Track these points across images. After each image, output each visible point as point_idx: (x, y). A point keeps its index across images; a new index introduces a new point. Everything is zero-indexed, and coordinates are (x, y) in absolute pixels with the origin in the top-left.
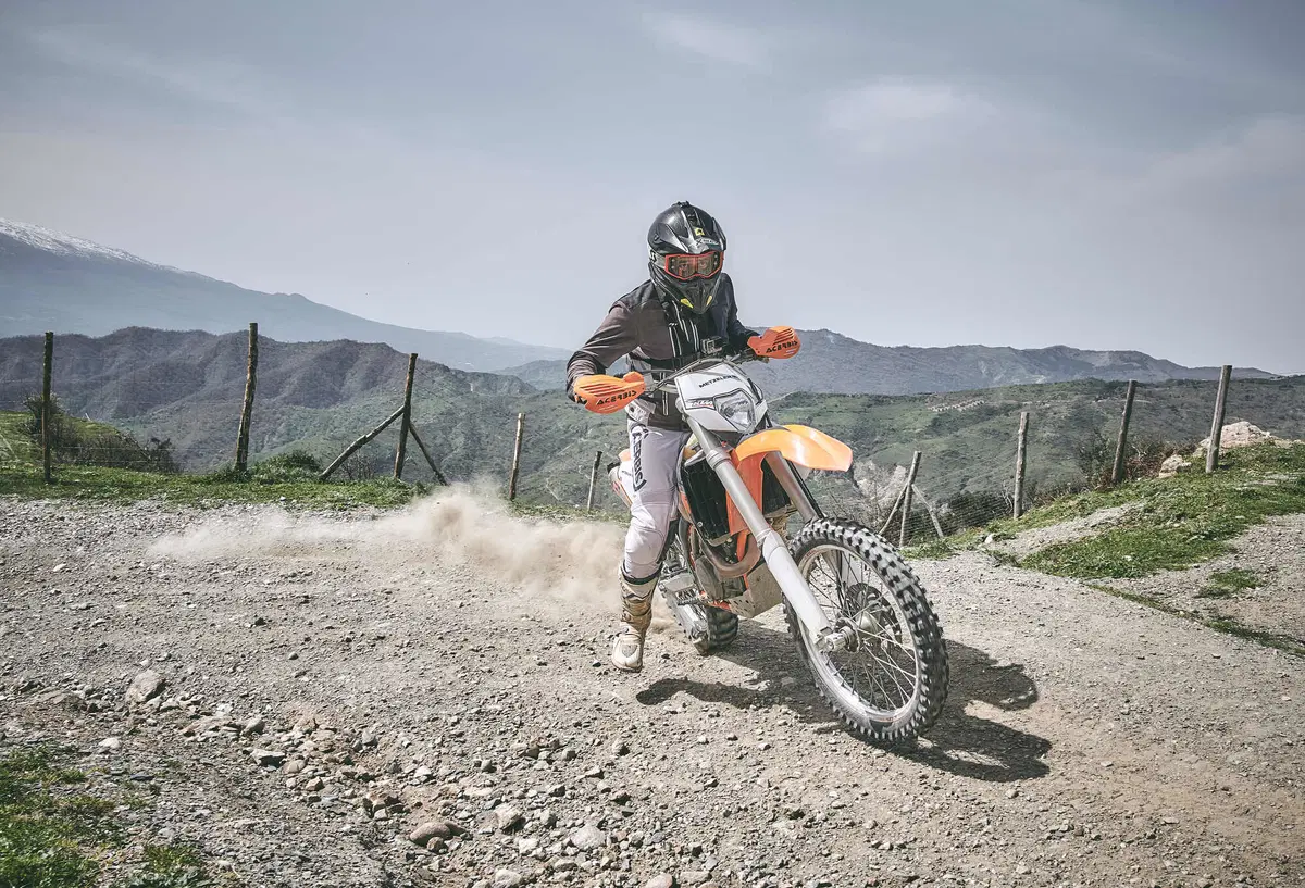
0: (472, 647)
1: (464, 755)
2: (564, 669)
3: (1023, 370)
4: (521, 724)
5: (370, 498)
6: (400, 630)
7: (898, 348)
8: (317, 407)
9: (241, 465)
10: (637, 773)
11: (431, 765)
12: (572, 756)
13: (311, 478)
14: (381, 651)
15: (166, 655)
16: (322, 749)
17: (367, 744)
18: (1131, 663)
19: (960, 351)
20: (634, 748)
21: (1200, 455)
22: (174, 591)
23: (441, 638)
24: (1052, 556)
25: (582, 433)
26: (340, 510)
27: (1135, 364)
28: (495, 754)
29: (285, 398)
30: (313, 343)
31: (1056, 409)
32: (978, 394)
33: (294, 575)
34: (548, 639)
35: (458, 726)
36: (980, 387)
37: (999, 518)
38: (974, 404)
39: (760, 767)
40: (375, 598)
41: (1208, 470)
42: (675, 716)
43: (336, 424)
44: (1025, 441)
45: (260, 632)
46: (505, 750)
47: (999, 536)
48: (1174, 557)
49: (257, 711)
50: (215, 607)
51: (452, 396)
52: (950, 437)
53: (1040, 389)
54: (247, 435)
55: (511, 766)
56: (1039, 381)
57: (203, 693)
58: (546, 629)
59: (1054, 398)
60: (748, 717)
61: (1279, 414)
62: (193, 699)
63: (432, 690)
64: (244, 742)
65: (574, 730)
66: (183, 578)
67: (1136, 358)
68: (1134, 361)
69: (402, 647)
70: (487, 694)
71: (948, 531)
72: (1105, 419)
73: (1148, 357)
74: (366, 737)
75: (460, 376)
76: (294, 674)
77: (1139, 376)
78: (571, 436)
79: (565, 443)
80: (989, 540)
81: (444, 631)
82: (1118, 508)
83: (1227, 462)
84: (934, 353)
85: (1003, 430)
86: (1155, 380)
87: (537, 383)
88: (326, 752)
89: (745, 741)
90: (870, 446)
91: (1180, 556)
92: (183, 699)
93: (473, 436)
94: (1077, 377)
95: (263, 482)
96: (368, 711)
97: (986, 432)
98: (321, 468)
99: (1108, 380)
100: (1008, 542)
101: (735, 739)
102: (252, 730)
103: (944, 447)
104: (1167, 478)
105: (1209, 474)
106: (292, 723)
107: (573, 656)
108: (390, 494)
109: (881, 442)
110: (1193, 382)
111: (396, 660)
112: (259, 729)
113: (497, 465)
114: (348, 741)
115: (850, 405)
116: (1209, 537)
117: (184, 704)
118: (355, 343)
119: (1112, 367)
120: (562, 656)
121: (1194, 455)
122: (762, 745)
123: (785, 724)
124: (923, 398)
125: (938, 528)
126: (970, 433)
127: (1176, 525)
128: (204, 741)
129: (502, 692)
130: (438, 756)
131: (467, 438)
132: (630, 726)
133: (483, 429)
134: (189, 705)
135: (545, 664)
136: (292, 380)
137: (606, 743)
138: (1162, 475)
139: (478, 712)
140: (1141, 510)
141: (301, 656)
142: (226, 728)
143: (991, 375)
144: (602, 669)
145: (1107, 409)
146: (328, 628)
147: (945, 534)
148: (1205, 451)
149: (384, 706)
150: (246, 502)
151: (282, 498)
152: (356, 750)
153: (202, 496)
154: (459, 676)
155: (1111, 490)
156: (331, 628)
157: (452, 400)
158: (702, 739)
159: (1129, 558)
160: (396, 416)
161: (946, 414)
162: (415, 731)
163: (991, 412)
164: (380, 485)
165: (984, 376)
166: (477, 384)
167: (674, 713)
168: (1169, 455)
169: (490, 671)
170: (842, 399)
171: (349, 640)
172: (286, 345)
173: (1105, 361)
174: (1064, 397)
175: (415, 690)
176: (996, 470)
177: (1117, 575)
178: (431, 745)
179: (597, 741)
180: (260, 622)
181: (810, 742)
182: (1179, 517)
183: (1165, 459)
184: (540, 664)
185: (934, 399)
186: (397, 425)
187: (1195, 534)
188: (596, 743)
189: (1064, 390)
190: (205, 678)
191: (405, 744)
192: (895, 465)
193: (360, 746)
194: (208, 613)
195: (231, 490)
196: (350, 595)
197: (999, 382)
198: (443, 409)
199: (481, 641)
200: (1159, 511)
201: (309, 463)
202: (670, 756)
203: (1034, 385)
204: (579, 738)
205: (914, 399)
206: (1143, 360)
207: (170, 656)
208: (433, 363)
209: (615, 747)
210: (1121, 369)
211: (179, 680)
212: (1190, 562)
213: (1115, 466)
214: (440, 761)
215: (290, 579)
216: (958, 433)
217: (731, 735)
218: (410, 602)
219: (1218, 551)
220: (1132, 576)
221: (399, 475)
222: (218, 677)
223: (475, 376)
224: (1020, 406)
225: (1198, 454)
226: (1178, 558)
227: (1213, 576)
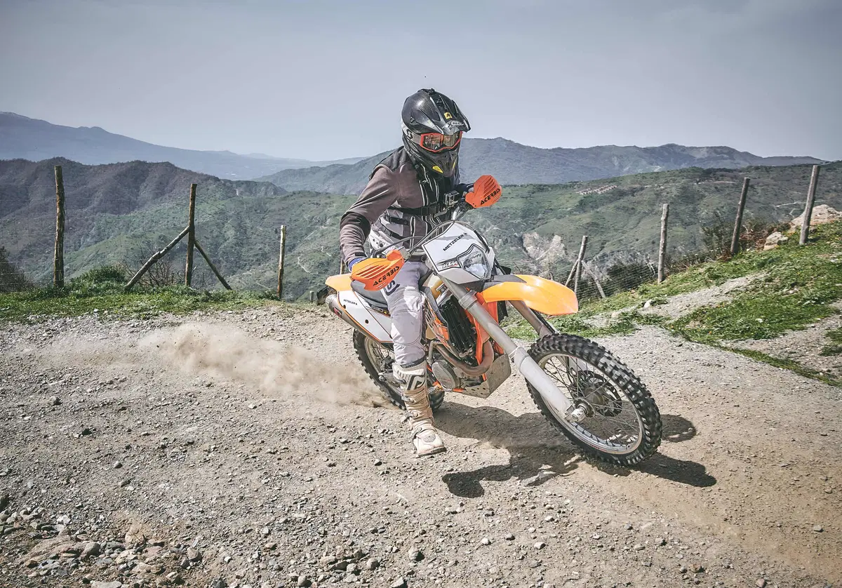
0: (269, 450)
1: (280, 569)
2: (351, 469)
3: (644, 162)
4: (325, 533)
5: (168, 306)
6: (206, 434)
7: (554, 150)
8: (119, 213)
9: (60, 283)
10: (437, 582)
11: (252, 581)
12: (375, 565)
13: (118, 289)
14: (193, 457)
15: (7, 470)
16: (154, 571)
17: (193, 560)
18: (818, 441)
19: (599, 149)
20: (428, 553)
21: (794, 231)
22: (11, 404)
23: (242, 441)
24: (699, 318)
25: (323, 222)
26: (145, 319)
27: (725, 156)
28: (308, 567)
29: (94, 208)
30: (112, 164)
31: (668, 190)
32: (613, 181)
33: (111, 383)
34: (332, 437)
35: (270, 537)
36: (614, 176)
37: (645, 282)
38: (609, 188)
39: (542, 568)
40: (181, 401)
41: (801, 243)
42: (456, 516)
43: (135, 226)
44: (666, 226)
45: (87, 442)
46: (316, 563)
47: (655, 302)
48: (795, 319)
49: (92, 520)
50: (46, 418)
51: (223, 199)
52: (592, 212)
53: (657, 176)
54: (62, 258)
55: (324, 579)
56: (656, 170)
57: (43, 506)
58: (329, 427)
59: (667, 182)
60: (519, 515)
61: (826, 189)
62: (34, 513)
63: (242, 498)
64: (83, 569)
65: (372, 537)
66: (18, 390)
67: (726, 151)
68: (725, 154)
69: (209, 452)
70: (289, 501)
71: (608, 294)
72: (703, 196)
73: (734, 150)
74: (191, 554)
75: (228, 184)
76: (120, 484)
77: (727, 164)
78: (316, 224)
79: (310, 230)
80: (647, 305)
81: (243, 433)
82: (744, 278)
83: (814, 237)
84: (582, 152)
85: (631, 206)
86: (739, 167)
87: (287, 186)
88: (158, 574)
89: (521, 540)
90: (535, 222)
91: (799, 318)
92: (27, 513)
93: (241, 228)
94: (684, 166)
95: (78, 296)
96: (188, 522)
97: (619, 208)
98: (126, 278)
99: (705, 168)
100: (662, 306)
101: (513, 538)
102: (89, 554)
103: (589, 220)
104: (771, 250)
105: (802, 246)
106: (123, 531)
107: (357, 453)
108: (186, 302)
109: (543, 219)
110: (766, 168)
111: (207, 466)
112: (96, 552)
113: (260, 249)
114: (176, 559)
115: (520, 192)
116: (818, 302)
117: (27, 517)
118: (144, 163)
119: (709, 159)
120: (347, 455)
121: (789, 232)
122: (538, 545)
123: (552, 520)
124: (573, 185)
125: (602, 292)
126: (607, 209)
127: (791, 292)
128: (47, 574)
129: (303, 498)
130: (258, 572)
131: (237, 231)
132: (420, 530)
133: (248, 223)
134: (31, 519)
135: (334, 465)
136: (97, 194)
137: (403, 549)
138: (767, 247)
139: (286, 522)
140: (763, 280)
141: (125, 465)
142: (64, 555)
143: (621, 167)
144: (383, 468)
145: (704, 188)
146: (145, 435)
147: (606, 296)
148: (798, 228)
149: (203, 517)
150: (65, 316)
151: (96, 310)
152: (184, 567)
153: (28, 313)
154: (264, 481)
155: (730, 260)
156: (147, 434)
157: (223, 202)
158: (485, 541)
159: (761, 320)
160: (183, 235)
161: (590, 196)
162: (233, 544)
163: (622, 194)
164: (175, 294)
165: (617, 168)
166: (242, 190)
167: (455, 513)
168: (770, 232)
169: (288, 475)
170: (513, 188)
171: (164, 447)
172: (91, 167)
173: (703, 154)
174: (674, 181)
175: (227, 499)
176: (626, 235)
177: (757, 337)
178: (249, 560)
179: (395, 549)
180: (86, 432)
181: (578, 539)
182: (793, 286)
183: (768, 235)
184: (330, 465)
185: (580, 186)
186: (185, 240)
187: (808, 300)
188: (394, 550)
189: (674, 176)
190: (43, 491)
191: (226, 560)
192: (553, 235)
193: (187, 564)
194: (41, 424)
195: (52, 305)
196: (160, 400)
197: (628, 172)
198: (217, 210)
199: (275, 443)
200: (777, 280)
201: (115, 275)
202: (460, 559)
203: (653, 173)
204: (378, 545)
205: (565, 187)
206: (731, 152)
207: (10, 471)
208: (206, 175)
209: (412, 553)
210: (715, 159)
211: (20, 494)
212: (807, 323)
213: (733, 243)
214: (260, 577)
215: (108, 386)
216: (598, 210)
217: (509, 536)
218: (210, 404)
219: (826, 313)
220: (769, 338)
221: (189, 283)
222: (55, 490)
223: (239, 183)
224: (642, 189)
225: (792, 230)
226: (798, 319)
227: (828, 335)
